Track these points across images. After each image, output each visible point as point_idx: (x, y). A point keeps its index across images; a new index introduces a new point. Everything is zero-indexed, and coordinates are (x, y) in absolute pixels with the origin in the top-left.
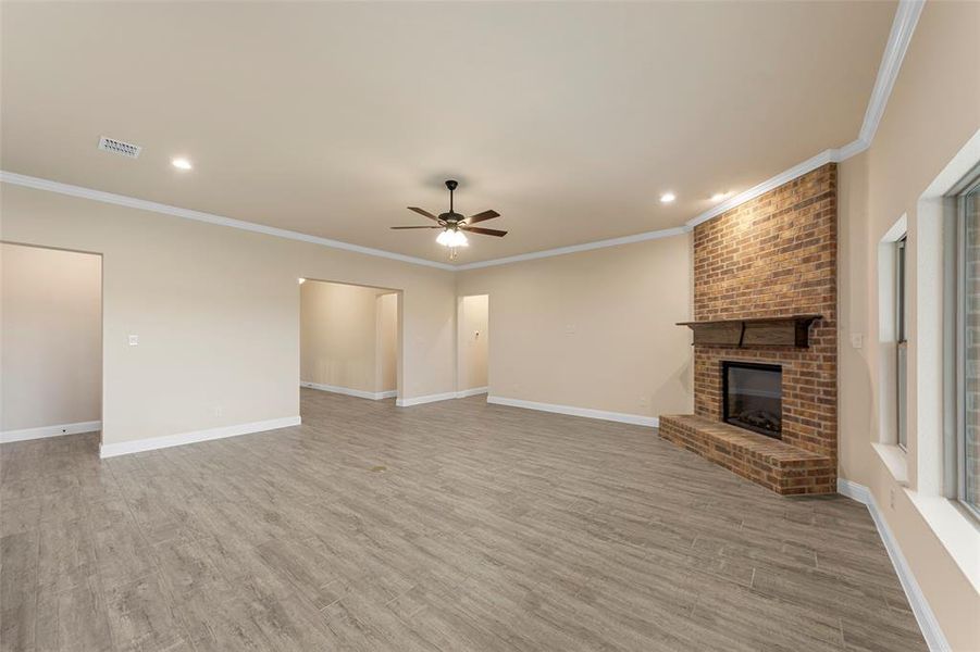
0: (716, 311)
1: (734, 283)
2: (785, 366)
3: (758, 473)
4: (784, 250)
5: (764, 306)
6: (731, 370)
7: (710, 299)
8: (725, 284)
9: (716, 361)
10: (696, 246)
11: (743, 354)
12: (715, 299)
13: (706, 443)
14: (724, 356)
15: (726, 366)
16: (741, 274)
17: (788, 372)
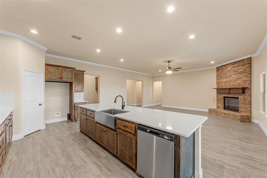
0: (222, 86)
1: (227, 80)
2: (239, 97)
3: (234, 118)
4: (239, 74)
5: (234, 85)
6: (226, 98)
7: (221, 83)
8: (225, 80)
9: (222, 96)
10: (217, 71)
11: (229, 95)
12: (222, 83)
13: (221, 113)
14: (224, 95)
15: (225, 97)
16: (229, 78)
17: (240, 98)
